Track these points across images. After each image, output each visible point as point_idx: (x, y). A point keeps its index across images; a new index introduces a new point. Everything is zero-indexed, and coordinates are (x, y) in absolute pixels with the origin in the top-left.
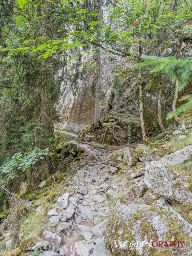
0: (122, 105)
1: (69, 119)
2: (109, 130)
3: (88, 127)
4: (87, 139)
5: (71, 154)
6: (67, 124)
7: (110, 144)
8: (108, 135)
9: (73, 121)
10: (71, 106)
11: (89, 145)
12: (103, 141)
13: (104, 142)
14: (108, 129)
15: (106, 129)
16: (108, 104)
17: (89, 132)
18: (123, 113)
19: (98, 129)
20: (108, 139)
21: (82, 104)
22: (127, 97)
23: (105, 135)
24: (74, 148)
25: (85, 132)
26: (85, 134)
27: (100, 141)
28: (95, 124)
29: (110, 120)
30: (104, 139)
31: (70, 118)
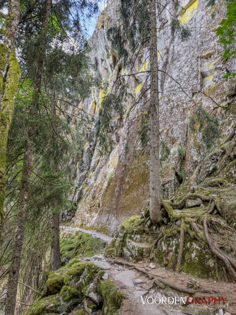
0: (211, 169)
1: (101, 207)
2: (191, 228)
3: (133, 222)
4: (133, 252)
5: (87, 297)
6: (98, 218)
7: (202, 273)
8: (191, 245)
9: (107, 211)
10: (105, 185)
11: (138, 271)
12: (179, 260)
13: (182, 264)
14: (188, 226)
15: (183, 227)
16: (173, 174)
17: (137, 233)
18: (217, 186)
19: (159, 225)
20: (193, 255)
21: (122, 180)
22: (222, 151)
23: (181, 245)
24: (95, 280)
25: (127, 235)
26: (127, 240)
27: (167, 260)
28: (151, 212)
29: (190, 203)
30: (180, 256)
31: (103, 205)
